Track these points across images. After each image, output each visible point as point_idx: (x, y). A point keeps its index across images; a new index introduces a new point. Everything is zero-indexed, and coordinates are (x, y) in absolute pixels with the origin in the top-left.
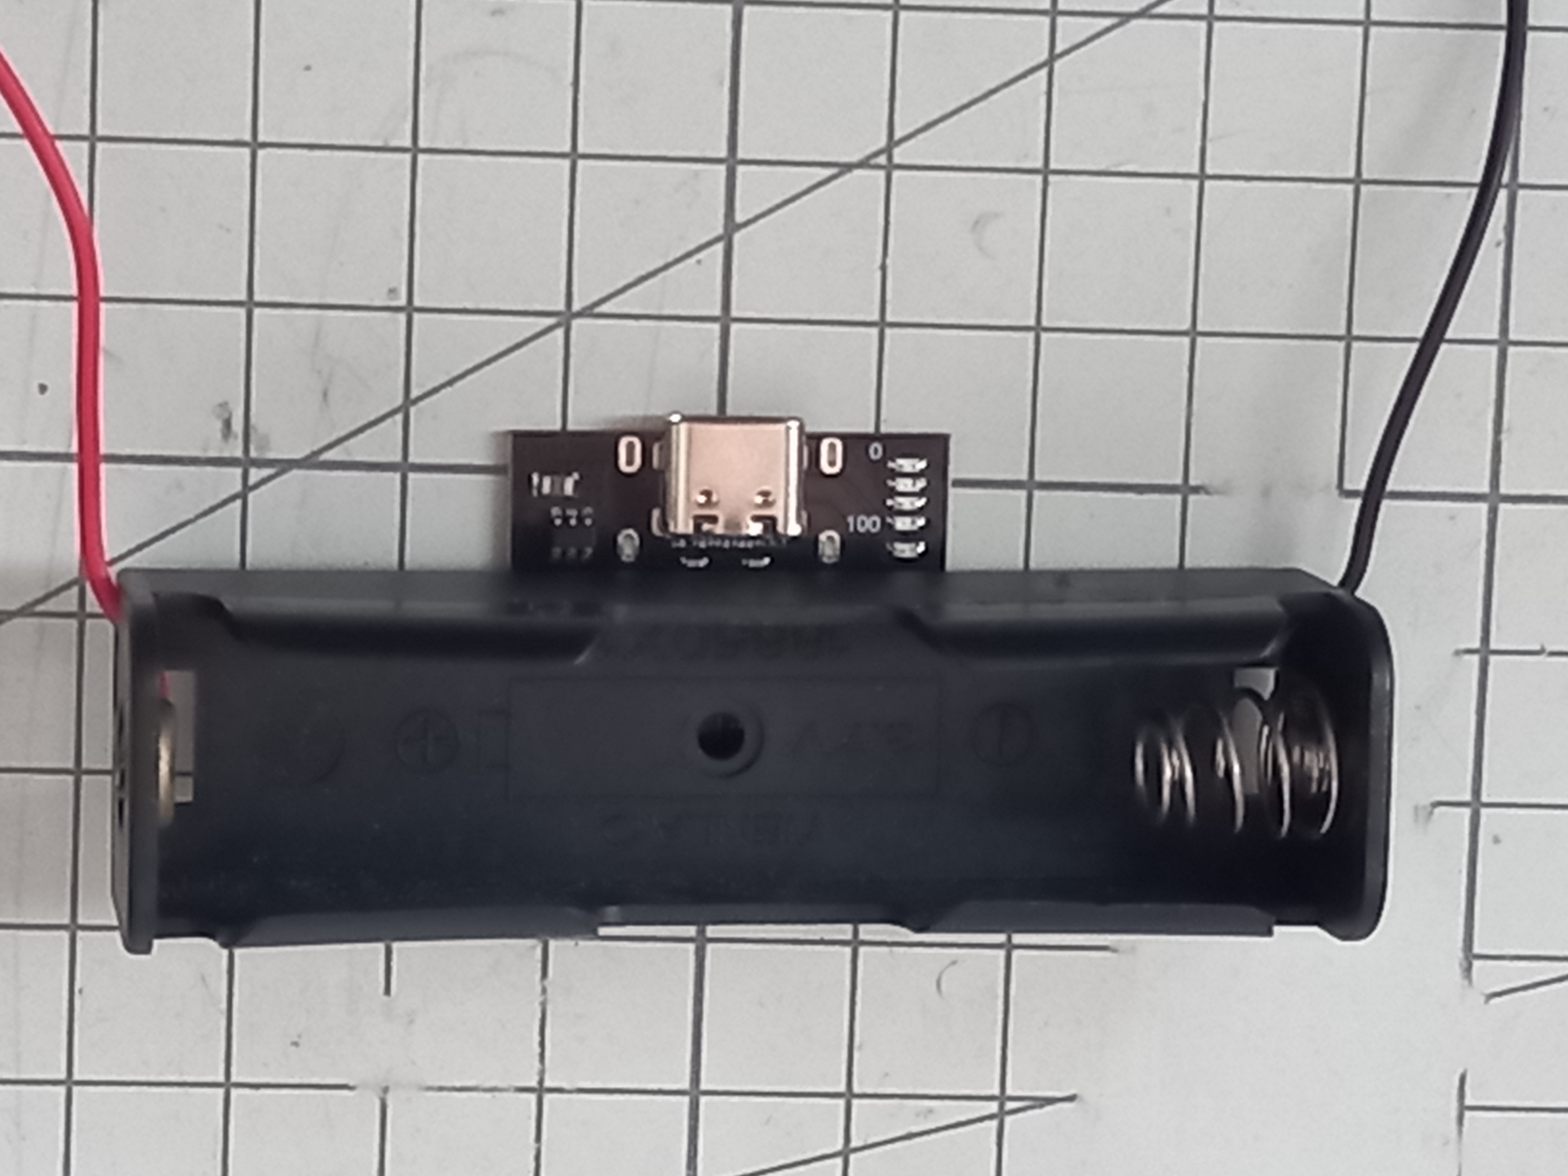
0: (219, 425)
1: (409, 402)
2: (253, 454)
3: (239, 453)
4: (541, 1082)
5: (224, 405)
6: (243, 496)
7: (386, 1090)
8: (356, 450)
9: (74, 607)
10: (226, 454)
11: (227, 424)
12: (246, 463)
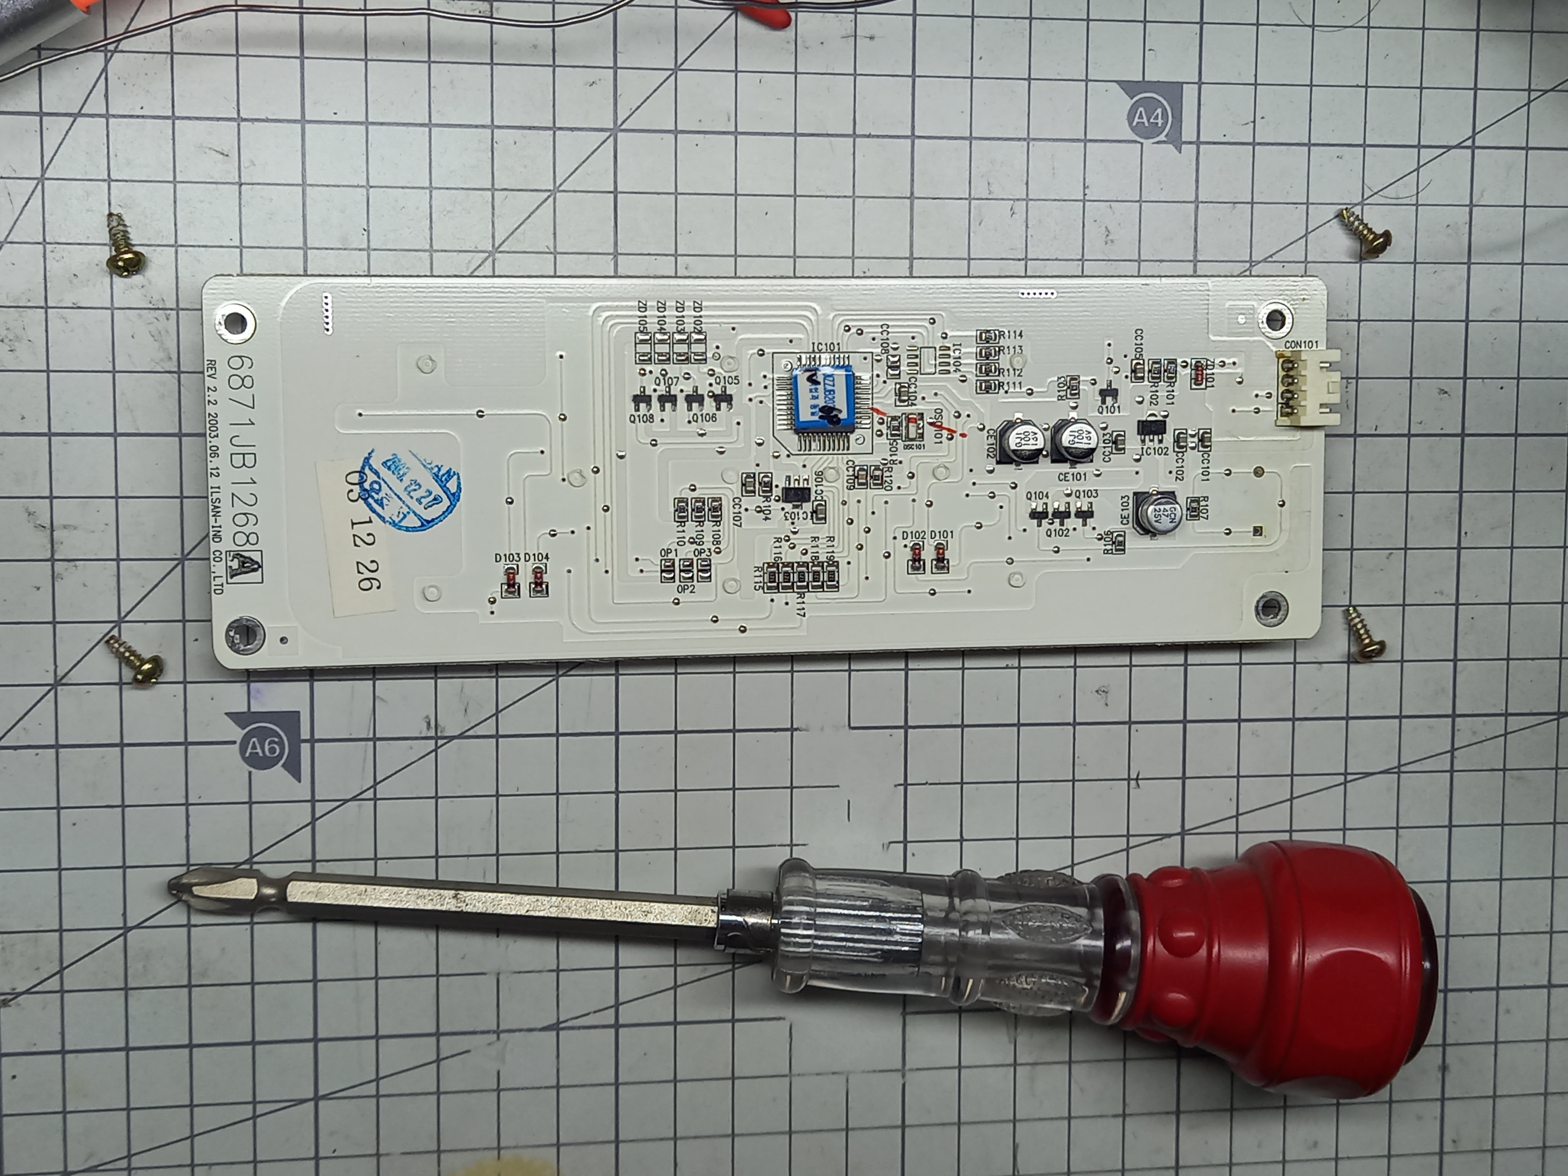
0: (425, 724)
1: (498, 712)
2: (439, 734)
3: (433, 734)
4: (558, 967)
5: (427, 717)
6: (435, 751)
7: (499, 974)
8: (478, 731)
9: (372, 796)
10: (429, 735)
11: (429, 724)
12: (436, 738)
